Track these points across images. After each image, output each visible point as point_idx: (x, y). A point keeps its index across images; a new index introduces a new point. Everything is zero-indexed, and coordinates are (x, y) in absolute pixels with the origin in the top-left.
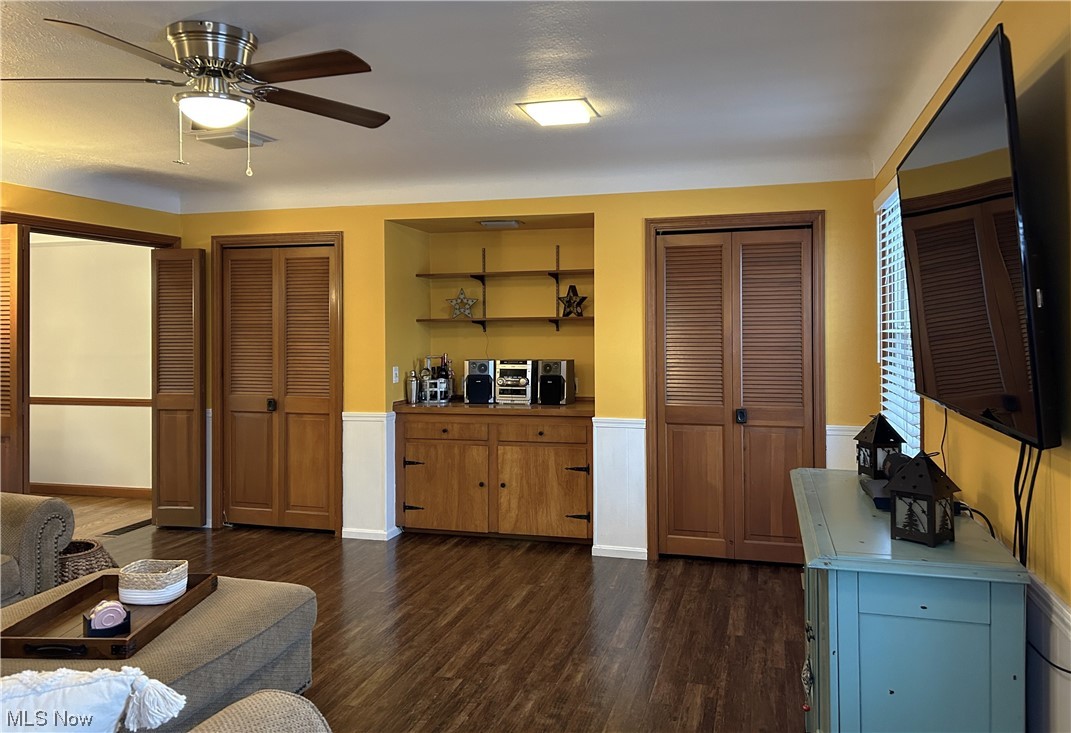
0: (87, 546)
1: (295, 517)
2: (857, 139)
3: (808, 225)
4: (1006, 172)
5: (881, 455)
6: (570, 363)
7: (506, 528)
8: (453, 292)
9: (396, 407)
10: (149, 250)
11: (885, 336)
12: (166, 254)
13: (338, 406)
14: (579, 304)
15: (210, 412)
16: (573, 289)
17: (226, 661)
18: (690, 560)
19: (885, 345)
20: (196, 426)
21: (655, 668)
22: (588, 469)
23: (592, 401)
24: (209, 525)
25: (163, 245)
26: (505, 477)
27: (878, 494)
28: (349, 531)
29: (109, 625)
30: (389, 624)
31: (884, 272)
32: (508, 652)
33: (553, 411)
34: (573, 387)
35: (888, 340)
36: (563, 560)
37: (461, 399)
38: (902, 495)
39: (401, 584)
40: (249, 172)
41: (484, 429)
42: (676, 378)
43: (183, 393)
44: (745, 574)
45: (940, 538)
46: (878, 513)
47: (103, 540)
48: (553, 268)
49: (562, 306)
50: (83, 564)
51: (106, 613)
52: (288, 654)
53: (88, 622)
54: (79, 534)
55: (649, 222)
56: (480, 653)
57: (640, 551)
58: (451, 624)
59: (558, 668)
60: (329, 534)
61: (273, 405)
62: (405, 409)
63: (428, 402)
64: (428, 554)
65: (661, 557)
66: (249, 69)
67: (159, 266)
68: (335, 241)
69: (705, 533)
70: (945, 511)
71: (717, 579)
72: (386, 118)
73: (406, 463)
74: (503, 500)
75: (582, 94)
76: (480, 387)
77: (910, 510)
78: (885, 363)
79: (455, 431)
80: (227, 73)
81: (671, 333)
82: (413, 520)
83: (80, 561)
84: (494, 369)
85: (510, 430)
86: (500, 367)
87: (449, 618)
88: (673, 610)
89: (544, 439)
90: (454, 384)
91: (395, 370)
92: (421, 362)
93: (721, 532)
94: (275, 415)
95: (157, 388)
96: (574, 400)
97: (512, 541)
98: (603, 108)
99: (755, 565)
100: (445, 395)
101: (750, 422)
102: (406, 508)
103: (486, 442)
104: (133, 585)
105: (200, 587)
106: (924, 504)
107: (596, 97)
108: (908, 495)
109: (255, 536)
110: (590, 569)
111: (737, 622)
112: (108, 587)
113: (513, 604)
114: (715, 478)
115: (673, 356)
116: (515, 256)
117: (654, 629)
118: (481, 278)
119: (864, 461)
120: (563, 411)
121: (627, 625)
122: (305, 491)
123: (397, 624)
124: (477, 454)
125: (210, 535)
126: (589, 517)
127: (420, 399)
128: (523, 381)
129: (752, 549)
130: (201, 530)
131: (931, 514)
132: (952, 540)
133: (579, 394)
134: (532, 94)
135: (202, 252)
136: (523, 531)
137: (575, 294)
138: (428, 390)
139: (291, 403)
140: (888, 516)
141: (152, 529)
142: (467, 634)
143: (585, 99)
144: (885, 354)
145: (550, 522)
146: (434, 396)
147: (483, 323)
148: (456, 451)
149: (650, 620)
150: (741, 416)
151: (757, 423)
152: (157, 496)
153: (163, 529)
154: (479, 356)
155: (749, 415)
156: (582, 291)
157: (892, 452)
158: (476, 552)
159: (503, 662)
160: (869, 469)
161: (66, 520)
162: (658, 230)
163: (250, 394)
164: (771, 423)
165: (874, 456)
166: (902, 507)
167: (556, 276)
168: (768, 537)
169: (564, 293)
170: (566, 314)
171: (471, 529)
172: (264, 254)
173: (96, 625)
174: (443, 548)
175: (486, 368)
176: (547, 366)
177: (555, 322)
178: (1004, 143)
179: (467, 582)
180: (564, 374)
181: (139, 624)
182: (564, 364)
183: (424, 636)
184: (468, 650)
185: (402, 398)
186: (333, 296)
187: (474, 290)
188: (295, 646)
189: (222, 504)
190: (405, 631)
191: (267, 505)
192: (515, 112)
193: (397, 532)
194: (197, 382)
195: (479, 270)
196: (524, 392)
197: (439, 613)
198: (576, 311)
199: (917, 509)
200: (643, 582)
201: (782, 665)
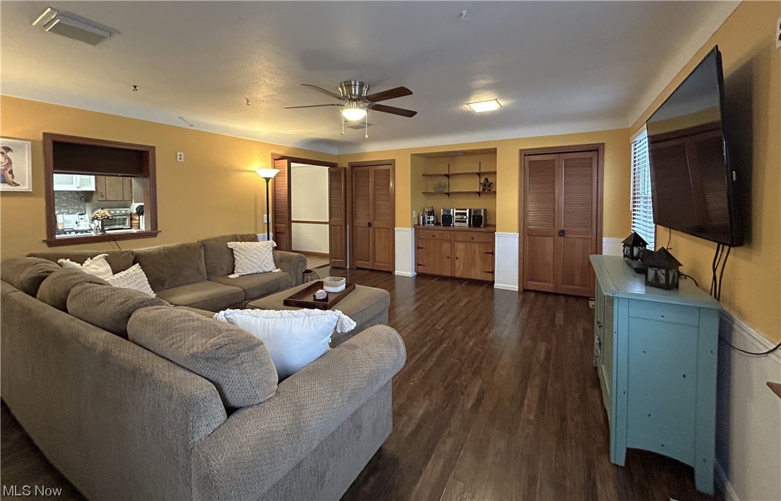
0: (310, 271)
1: (378, 266)
2: (622, 110)
3: (596, 150)
4: (717, 117)
5: (636, 250)
6: (485, 210)
7: (458, 275)
8: (437, 182)
9: (415, 226)
10: (327, 168)
11: (634, 198)
12: (333, 169)
13: (394, 226)
14: (489, 186)
15: (348, 226)
16: (486, 179)
17: (360, 314)
18: (537, 292)
19: (634, 202)
20: (343, 232)
21: (523, 334)
22: (493, 253)
23: (495, 226)
24: (348, 267)
25: (332, 166)
26: (458, 255)
27: (636, 266)
28: (397, 272)
29: (321, 298)
30: (414, 308)
31: (635, 170)
32: (461, 322)
33: (478, 229)
34: (486, 220)
35: (636, 200)
36: (482, 289)
37: (440, 224)
38: (651, 267)
39: (418, 293)
40: (367, 136)
41: (449, 236)
42: (532, 217)
43: (340, 220)
44: (563, 300)
45: (672, 286)
46: (637, 275)
47: (316, 270)
48: (478, 171)
49: (482, 187)
50: (310, 277)
51: (320, 294)
52: (381, 314)
53: (315, 296)
54: (308, 268)
55: (521, 151)
56: (450, 321)
57: (516, 288)
58: (439, 309)
59: (482, 330)
60: (390, 273)
61: (370, 224)
62: (418, 227)
63: (427, 225)
64: (428, 282)
65: (524, 291)
66: (367, 98)
67: (331, 174)
68: (392, 163)
69: (544, 282)
70: (674, 275)
71: (550, 300)
72: (415, 113)
73: (418, 248)
74: (457, 264)
75: (495, 98)
76: (447, 220)
77: (656, 273)
78: (634, 210)
79: (437, 237)
80: (359, 99)
81: (530, 197)
82: (421, 269)
83: (308, 276)
84: (453, 212)
85: (460, 237)
86: (455, 211)
87: (438, 307)
88: (530, 312)
89: (474, 240)
90: (437, 218)
91: (414, 212)
92: (424, 209)
93: (552, 280)
94: (371, 229)
95: (330, 218)
96: (486, 225)
97: (461, 280)
98: (503, 103)
99: (567, 296)
100: (433, 222)
101: (566, 236)
102: (419, 265)
103: (450, 241)
104: (327, 285)
105: (350, 287)
106: (664, 271)
107: (502, 98)
108: (654, 266)
109: (364, 272)
110: (493, 293)
111: (560, 318)
112: (320, 285)
113: (462, 304)
114: (550, 258)
115: (531, 207)
116: (461, 166)
117: (522, 319)
118: (448, 176)
119: (627, 252)
120: (482, 229)
121: (511, 315)
122: (381, 256)
123: (417, 309)
124: (446, 246)
125: (348, 271)
126: (493, 273)
127: (423, 224)
128: (465, 217)
129: (566, 289)
130: (346, 269)
131: (667, 276)
132: (677, 287)
133: (488, 223)
134: (473, 100)
135: (345, 168)
136: (465, 277)
137: (488, 181)
138: (427, 220)
139: (376, 224)
140: (643, 276)
141: (329, 267)
142: (444, 314)
143: (496, 100)
144: (634, 206)
145: (476, 274)
146: (429, 222)
147: (448, 194)
148: (438, 245)
149: (521, 315)
150: (562, 233)
151: (569, 236)
152: (330, 256)
153: (333, 267)
154: (447, 207)
155: (566, 232)
156: (490, 180)
157: (641, 248)
158: (447, 283)
159: (460, 325)
160: (630, 257)
161: (305, 262)
162: (525, 154)
163: (361, 221)
164: (577, 236)
165: (632, 251)
166: (651, 272)
167: (479, 174)
168: (574, 284)
169: (483, 181)
170: (483, 190)
171: (444, 274)
172: (366, 168)
173: (317, 298)
174: (433, 281)
175: (450, 212)
176: (475, 211)
177: (479, 193)
178: (717, 103)
179: (443, 294)
180: (482, 214)
181: (331, 298)
182: (482, 210)
183: (428, 313)
184: (445, 320)
185: (417, 223)
186: (391, 184)
187: (445, 180)
188: (383, 311)
189: (352, 260)
190: (420, 311)
191: (368, 261)
192: (466, 107)
193: (415, 274)
194: (343, 215)
195: (447, 173)
196: (465, 222)
197: (433, 305)
198: (488, 189)
199: (659, 272)
200: (516, 300)
201: (581, 338)
